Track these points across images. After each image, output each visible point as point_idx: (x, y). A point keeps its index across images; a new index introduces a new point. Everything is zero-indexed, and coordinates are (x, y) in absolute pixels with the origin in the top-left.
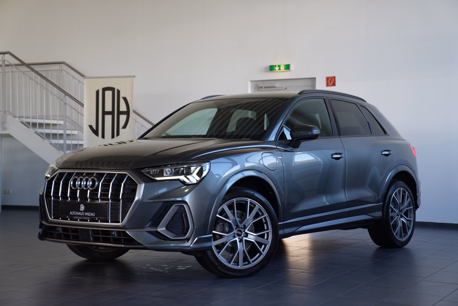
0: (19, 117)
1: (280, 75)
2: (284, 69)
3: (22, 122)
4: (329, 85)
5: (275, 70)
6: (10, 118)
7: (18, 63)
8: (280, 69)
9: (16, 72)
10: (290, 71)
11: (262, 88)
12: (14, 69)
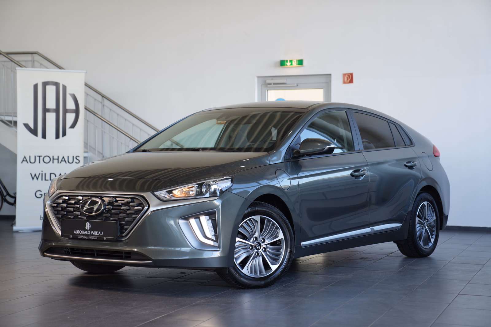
1: (292, 70)
2: (297, 65)
4: (346, 82)
5: (287, 65)
8: (291, 64)
10: (303, 66)
11: (270, 84)
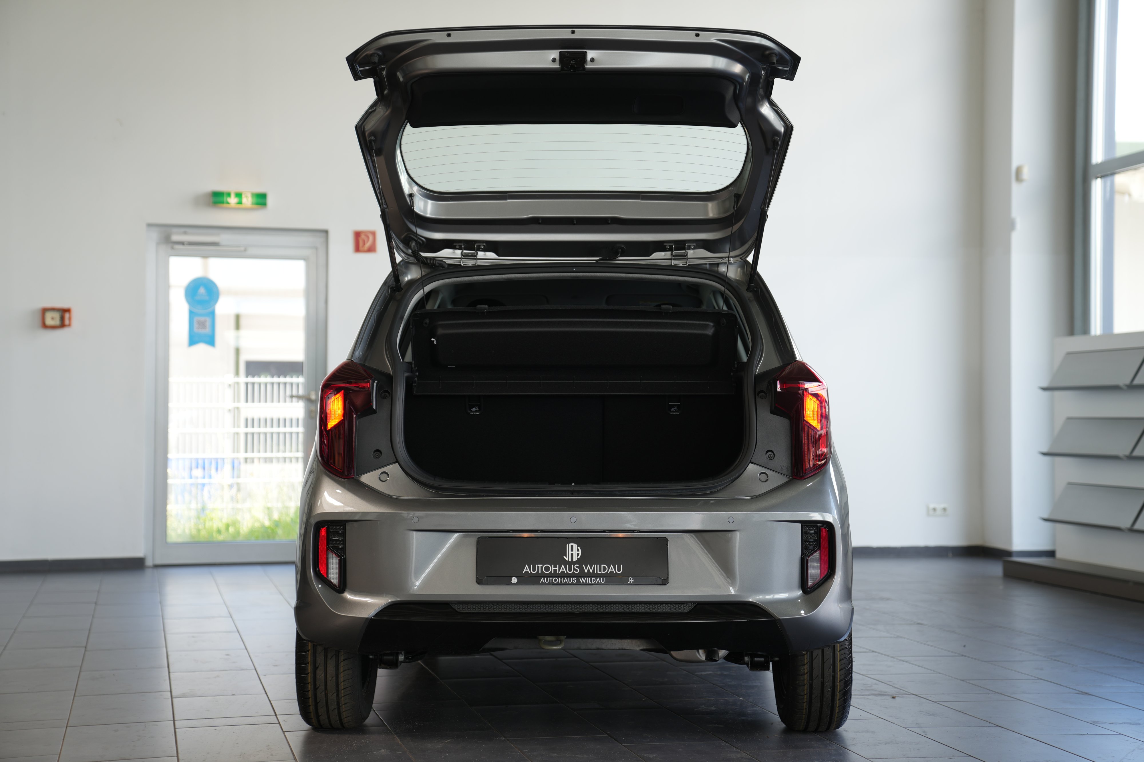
1: (240, 216)
4: (361, 249)
5: (228, 203)
8: (240, 203)
10: (267, 209)
11: (182, 243)
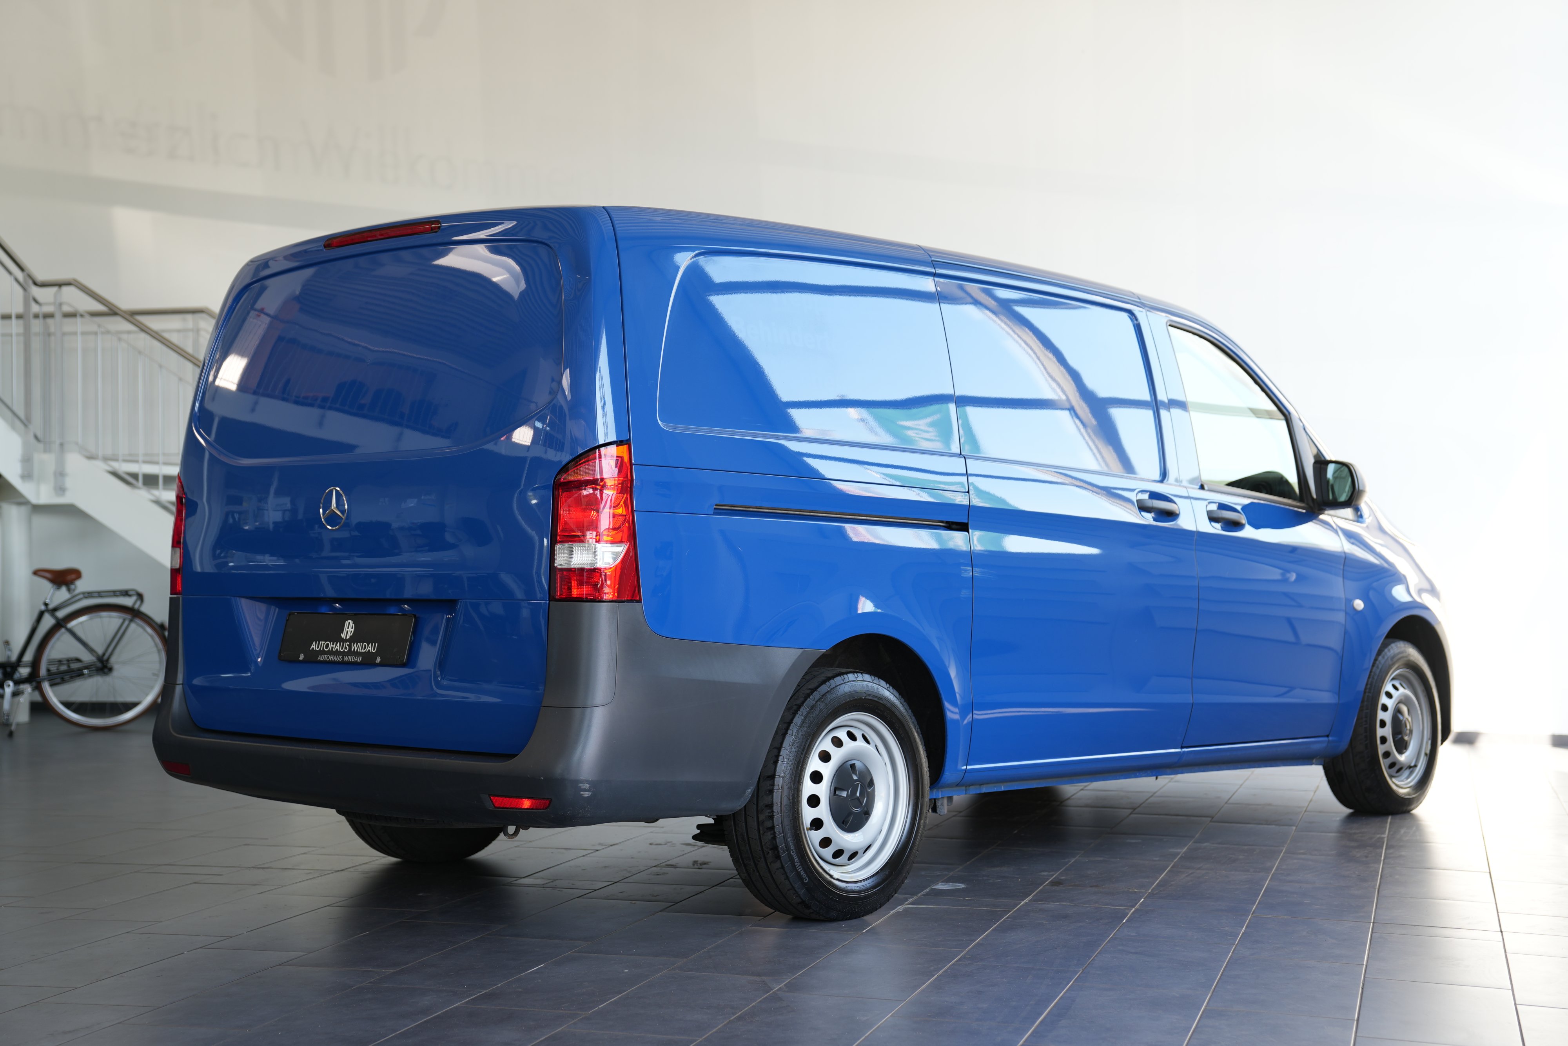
0: (106, 459)
3: (115, 474)
6: (74, 461)
7: (101, 308)
9: (96, 334)
12: (92, 325)
